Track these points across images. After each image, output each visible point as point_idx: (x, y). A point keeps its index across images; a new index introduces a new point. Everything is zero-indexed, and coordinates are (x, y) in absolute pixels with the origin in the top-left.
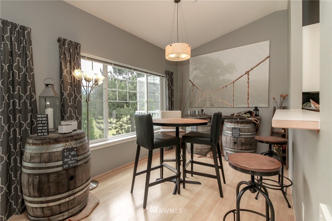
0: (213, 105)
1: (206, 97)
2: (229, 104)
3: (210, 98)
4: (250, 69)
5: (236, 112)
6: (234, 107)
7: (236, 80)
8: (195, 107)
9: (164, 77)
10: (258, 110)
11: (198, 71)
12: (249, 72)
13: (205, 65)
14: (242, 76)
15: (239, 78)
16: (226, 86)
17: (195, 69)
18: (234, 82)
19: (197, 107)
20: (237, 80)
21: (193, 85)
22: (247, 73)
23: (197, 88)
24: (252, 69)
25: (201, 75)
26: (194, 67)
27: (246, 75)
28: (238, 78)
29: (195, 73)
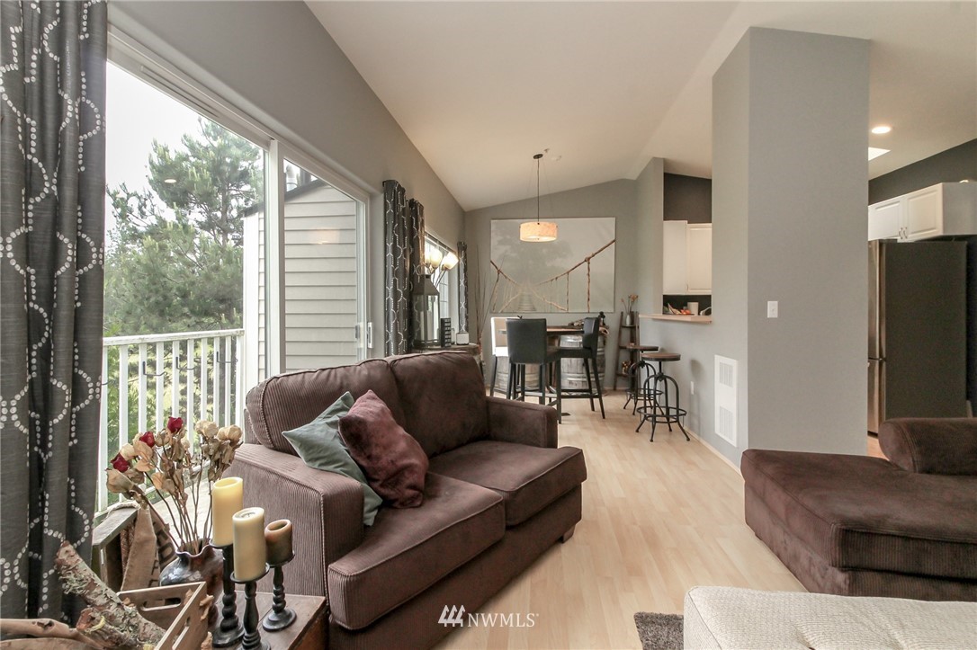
0: (534, 308)
1: (522, 295)
2: (561, 308)
3: (529, 296)
4: (591, 255)
5: (575, 319)
6: (572, 312)
7: (571, 270)
10: (604, 317)
11: (508, 247)
12: (589, 259)
14: (579, 265)
15: (576, 267)
16: (557, 278)
17: (501, 243)
18: (568, 273)
19: (505, 311)
20: (573, 269)
21: (499, 272)
22: (588, 260)
23: (506, 277)
24: (593, 256)
25: (514, 255)
26: (500, 238)
27: (586, 263)
28: (574, 267)
29: (503, 249)
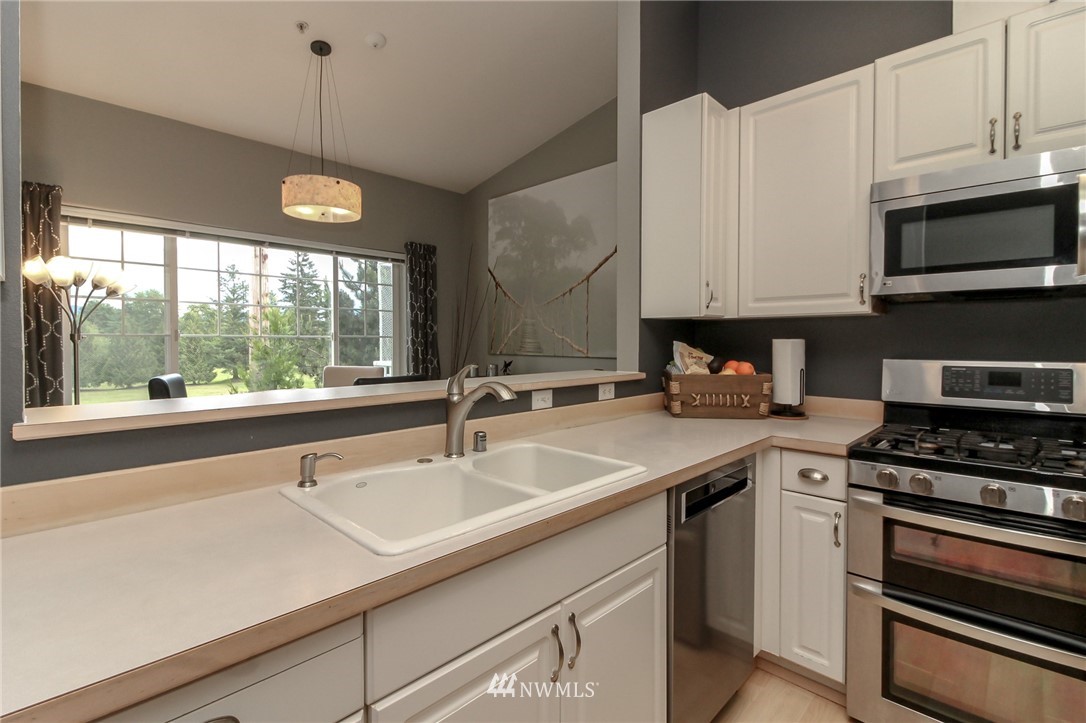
0: (540, 348)
1: (525, 324)
2: (577, 347)
3: (533, 325)
6: (589, 355)
7: (593, 273)
8: (501, 354)
9: (403, 261)
11: (507, 242)
13: (523, 224)
14: (607, 259)
15: (600, 265)
16: (571, 290)
18: (588, 278)
19: (504, 352)
20: (596, 270)
21: (497, 285)
23: (505, 293)
25: (514, 254)
26: (498, 228)
28: (597, 265)
29: (501, 246)
